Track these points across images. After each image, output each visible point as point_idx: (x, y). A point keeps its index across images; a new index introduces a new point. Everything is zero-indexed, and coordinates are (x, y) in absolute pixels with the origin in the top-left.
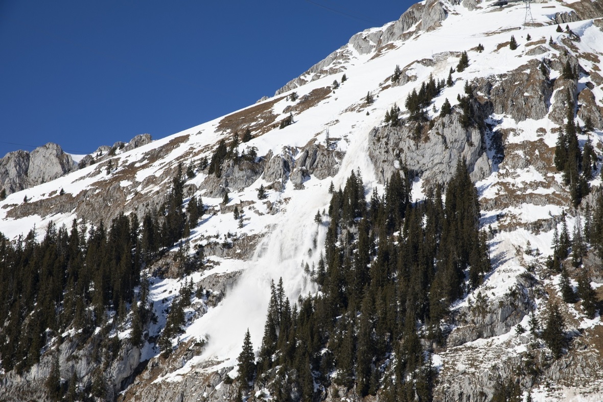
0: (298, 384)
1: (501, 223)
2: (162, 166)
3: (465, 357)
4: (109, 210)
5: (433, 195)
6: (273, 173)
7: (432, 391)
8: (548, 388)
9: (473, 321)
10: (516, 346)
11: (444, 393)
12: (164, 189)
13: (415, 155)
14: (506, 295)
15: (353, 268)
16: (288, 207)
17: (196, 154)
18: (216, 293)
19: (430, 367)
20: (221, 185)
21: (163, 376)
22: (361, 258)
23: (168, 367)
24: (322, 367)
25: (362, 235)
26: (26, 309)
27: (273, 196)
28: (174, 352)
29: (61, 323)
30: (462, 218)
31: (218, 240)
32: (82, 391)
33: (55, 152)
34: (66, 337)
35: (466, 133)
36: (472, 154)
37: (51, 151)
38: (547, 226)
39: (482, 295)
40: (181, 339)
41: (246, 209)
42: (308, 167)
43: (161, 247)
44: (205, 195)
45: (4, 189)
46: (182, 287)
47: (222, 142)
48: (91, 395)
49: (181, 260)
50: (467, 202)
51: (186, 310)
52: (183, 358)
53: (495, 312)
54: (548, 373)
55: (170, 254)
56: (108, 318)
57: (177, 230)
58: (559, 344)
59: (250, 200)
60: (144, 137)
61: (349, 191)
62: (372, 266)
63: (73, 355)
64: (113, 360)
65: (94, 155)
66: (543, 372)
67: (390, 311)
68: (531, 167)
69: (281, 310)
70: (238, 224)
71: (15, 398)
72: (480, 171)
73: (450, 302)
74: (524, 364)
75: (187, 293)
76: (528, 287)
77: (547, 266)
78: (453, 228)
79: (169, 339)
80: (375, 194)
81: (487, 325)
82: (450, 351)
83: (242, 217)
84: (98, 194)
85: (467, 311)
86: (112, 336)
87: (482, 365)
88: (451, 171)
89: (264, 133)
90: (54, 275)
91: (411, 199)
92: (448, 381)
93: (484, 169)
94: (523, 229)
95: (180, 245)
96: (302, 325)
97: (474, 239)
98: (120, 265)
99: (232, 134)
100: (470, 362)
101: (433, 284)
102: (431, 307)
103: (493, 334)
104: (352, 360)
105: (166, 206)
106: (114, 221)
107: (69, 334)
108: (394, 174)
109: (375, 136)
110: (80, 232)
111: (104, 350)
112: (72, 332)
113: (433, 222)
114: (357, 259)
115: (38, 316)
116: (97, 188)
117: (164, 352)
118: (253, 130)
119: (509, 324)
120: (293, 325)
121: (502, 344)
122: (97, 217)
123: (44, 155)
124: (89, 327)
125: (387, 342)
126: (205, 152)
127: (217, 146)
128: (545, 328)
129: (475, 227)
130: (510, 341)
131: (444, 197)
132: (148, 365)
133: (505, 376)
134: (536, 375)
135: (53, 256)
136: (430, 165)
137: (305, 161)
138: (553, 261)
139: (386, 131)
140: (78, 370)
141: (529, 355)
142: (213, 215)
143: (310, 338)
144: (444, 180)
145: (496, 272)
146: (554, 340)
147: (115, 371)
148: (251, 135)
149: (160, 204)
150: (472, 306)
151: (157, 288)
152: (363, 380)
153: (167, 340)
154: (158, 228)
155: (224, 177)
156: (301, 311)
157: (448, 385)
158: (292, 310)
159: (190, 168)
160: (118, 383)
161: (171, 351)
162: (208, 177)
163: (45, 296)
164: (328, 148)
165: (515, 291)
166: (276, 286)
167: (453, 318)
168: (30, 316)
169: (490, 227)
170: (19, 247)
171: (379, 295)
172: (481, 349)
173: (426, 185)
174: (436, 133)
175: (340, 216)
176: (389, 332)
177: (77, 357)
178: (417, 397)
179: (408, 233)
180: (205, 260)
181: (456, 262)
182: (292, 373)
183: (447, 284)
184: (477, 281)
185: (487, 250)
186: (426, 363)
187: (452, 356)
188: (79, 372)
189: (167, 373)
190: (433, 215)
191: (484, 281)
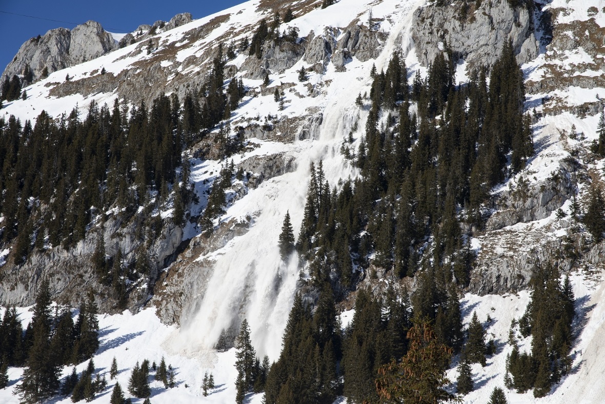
0: (337, 265)
1: (546, 107)
2: (202, 46)
3: (504, 240)
4: (150, 90)
5: (478, 78)
6: (314, 55)
7: (469, 274)
8: (586, 272)
9: (513, 205)
10: (556, 230)
11: (482, 275)
12: (205, 69)
13: (460, 36)
14: (548, 179)
15: (394, 151)
16: (329, 89)
17: (237, 34)
18: (257, 175)
19: (468, 250)
20: (261, 67)
21: (204, 255)
22: (402, 142)
23: (209, 246)
24: (361, 249)
25: (404, 119)
26: (70, 187)
27: (314, 78)
28: (215, 232)
29: (105, 201)
30: (507, 102)
31: (258, 123)
32: (127, 267)
33: (95, 30)
34: (110, 214)
35: (514, 13)
36: (519, 35)
37: (92, 29)
38: (594, 110)
39: (524, 180)
40: (222, 220)
41: (286, 91)
42: (350, 49)
43: (202, 129)
44: (246, 76)
45: (47, 67)
46: (223, 169)
47: (263, 22)
48: (135, 271)
49: (222, 142)
50: (512, 85)
51: (227, 191)
52: (225, 238)
53: (536, 196)
54: (587, 256)
55: (211, 135)
56: (150, 197)
57: (217, 111)
58: (600, 228)
59: (291, 82)
60: (184, 17)
61: (391, 74)
62: (412, 149)
63: (118, 233)
64: (156, 238)
65: (134, 34)
66: (582, 255)
67: (429, 195)
68: (580, 48)
69: (321, 193)
70: (279, 106)
71: (63, 272)
72: (526, 53)
73: (490, 186)
74: (563, 248)
75: (227, 175)
76: (571, 172)
77: (592, 150)
78: (497, 112)
79: (211, 219)
80: (418, 76)
81: (528, 209)
82: (489, 234)
83: (282, 99)
84: (139, 74)
85: (508, 196)
86: (155, 215)
87: (520, 249)
88: (496, 53)
89: (305, 13)
90: (97, 154)
91: (454, 81)
92: (486, 263)
93: (531, 51)
94: (568, 112)
95: (221, 127)
96: (342, 208)
97: (517, 123)
98: (161, 145)
99: (273, 14)
100: (509, 245)
101: (474, 168)
102: (471, 191)
103: (533, 218)
104: (391, 242)
105: (207, 87)
106: (155, 101)
107: (113, 212)
108: (438, 56)
109: (419, 17)
110: (122, 112)
111: (147, 228)
112: (116, 210)
113: (477, 105)
114: (398, 143)
115: (83, 194)
116: (138, 68)
117: (205, 231)
118: (295, 10)
119: (550, 208)
120: (332, 207)
121: (542, 228)
122: (138, 98)
123: (84, 33)
124: (132, 206)
125: (426, 225)
126: (246, 32)
127: (259, 26)
128: (586, 212)
129: (519, 111)
130: (550, 225)
131: (488, 80)
132: (190, 244)
133: (543, 259)
134: (575, 259)
135: (95, 136)
136: (475, 47)
137: (347, 42)
138: (598, 145)
139: (431, 11)
140: (122, 247)
141: (569, 239)
142: (253, 97)
143: (349, 220)
144: (489, 62)
145: (539, 157)
146: (594, 224)
147: (158, 249)
148: (292, 15)
149: (201, 85)
150: (513, 190)
151: (198, 169)
152: (401, 262)
153: (208, 220)
154: (199, 109)
155: (265, 59)
156: (341, 194)
157: (486, 268)
158: (331, 193)
159: (230, 48)
160: (162, 260)
161: (212, 231)
162: (249, 58)
163: (88, 174)
164: (371, 28)
165: (557, 175)
166: (316, 169)
167: (493, 202)
168: (75, 194)
169: (534, 111)
170: (63, 125)
171: (419, 179)
172: (521, 233)
173: (471, 67)
174: (483, 13)
175: (381, 100)
176: (428, 216)
177: (121, 235)
178: (454, 279)
179: (451, 117)
180: (246, 142)
181: (498, 146)
182: (331, 255)
183: (488, 168)
184: (519, 166)
185: (531, 134)
186: (465, 246)
187: (491, 240)
188: (123, 249)
189: (208, 252)
190: (476, 98)
191: (526, 166)
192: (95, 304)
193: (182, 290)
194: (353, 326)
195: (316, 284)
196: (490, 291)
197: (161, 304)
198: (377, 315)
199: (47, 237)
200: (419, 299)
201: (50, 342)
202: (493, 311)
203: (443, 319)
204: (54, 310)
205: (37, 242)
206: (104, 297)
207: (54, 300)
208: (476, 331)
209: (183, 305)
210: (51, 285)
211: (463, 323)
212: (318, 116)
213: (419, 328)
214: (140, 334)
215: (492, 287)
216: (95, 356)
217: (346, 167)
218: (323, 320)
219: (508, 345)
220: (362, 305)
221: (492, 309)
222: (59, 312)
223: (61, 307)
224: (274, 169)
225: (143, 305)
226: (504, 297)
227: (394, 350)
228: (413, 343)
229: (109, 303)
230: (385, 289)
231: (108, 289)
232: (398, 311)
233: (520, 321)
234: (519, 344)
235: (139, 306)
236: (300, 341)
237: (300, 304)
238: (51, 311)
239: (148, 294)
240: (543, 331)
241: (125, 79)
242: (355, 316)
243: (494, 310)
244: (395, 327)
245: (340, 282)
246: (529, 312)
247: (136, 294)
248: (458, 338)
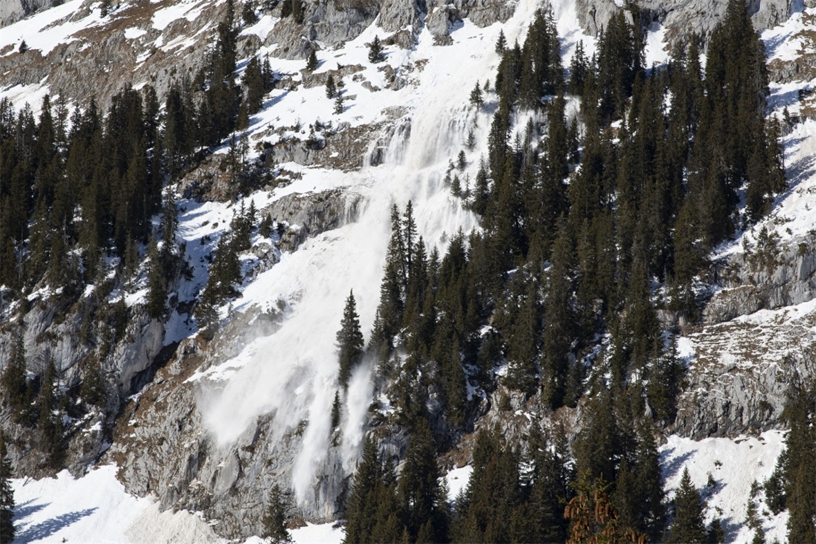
0: (439, 387)
1: (807, 105)
2: (199, 1)
3: (736, 341)
4: (106, 79)
5: (685, 55)
6: (396, 16)
7: (675, 401)
9: (751, 278)
11: (697, 403)
12: (203, 43)
14: (813, 233)
15: (538, 185)
16: (423, 76)
18: (295, 227)
19: (673, 358)
20: (303, 37)
21: (203, 370)
22: (554, 168)
23: (212, 355)
24: (481, 358)
25: (555, 127)
27: (396, 56)
28: (222, 329)
29: (25, 277)
30: (736, 96)
31: (298, 135)
32: (64, 394)
34: (34, 300)
39: (769, 233)
40: (235, 306)
41: (347, 80)
42: (460, 5)
43: (198, 147)
44: (276, 54)
46: (236, 217)
48: (79, 401)
49: (234, 169)
50: (745, 68)
51: (243, 257)
52: (239, 339)
53: (791, 262)
55: (214, 158)
56: (107, 269)
57: (225, 116)
59: (355, 64)
61: (532, 48)
62: (571, 181)
63: (48, 333)
64: (116, 342)
67: (603, 261)
69: (409, 258)
70: (334, 106)
72: (770, 11)
73: (710, 245)
75: (244, 228)
78: (719, 115)
79: (214, 307)
80: (580, 52)
81: (777, 286)
82: (709, 330)
83: (340, 93)
84: (86, 51)
85: (741, 262)
86: (115, 301)
87: (765, 356)
88: (717, 12)
90: (13, 193)
91: (644, 61)
92: (704, 382)
93: (778, 8)
95: (232, 143)
96: (447, 285)
97: (756, 134)
98: (126, 177)
100: (744, 350)
101: (680, 214)
102: (676, 254)
103: (786, 301)
104: (535, 346)
105: (207, 74)
106: (114, 99)
107: (40, 296)
108: (614, 17)
110: (56, 119)
111: (101, 324)
112: (45, 292)
113: (684, 103)
114: (546, 170)
116: (85, 41)
117: (204, 328)
120: (430, 284)
121: (803, 319)
122: (85, 92)
124: (74, 284)
125: (598, 315)
129: (759, 112)
131: (703, 59)
132: (178, 352)
133: (806, 374)
135: (9, 161)
136: (679, 1)
140: (57, 357)
142: (289, 91)
143: (461, 307)
144: (705, 27)
145: (795, 193)
147: (121, 361)
149: (196, 70)
150: (750, 253)
151: (191, 217)
152: (553, 381)
153: (210, 308)
154: (192, 112)
155: (309, 23)
156: (446, 260)
157: (704, 390)
158: (428, 258)
159: (248, 6)
160: (127, 381)
161: (217, 327)
162: (281, 22)
166: (400, 216)
167: (715, 271)
169: (786, 113)
171: (585, 232)
172: (765, 327)
173: (672, 36)
175: (516, 93)
176: (601, 298)
177: (55, 336)
178: (648, 410)
179: (638, 124)
180: (276, 170)
181: (722, 174)
182: (429, 369)
183: (706, 213)
184: (760, 209)
185: (780, 152)
186: (667, 352)
187: (712, 341)
188: (58, 361)
189: (210, 365)
190: (683, 90)
191: (772, 209)
192: (6, 460)
193: (164, 433)
194: (468, 495)
195: (403, 420)
196: (713, 432)
197: (125, 460)
198: (511, 475)
200: (586, 447)
202: (718, 466)
203: (628, 483)
206: (24, 448)
208: (689, 503)
209: (164, 461)
211: (665, 490)
212: (403, 123)
213: (587, 499)
214: (89, 513)
215: (717, 424)
217: (455, 212)
218: (416, 486)
219: (745, 528)
220: (484, 458)
221: (716, 464)
224: (327, 216)
225: (93, 462)
226: (737, 442)
228: (576, 527)
229: (33, 459)
230: (526, 429)
231: (31, 433)
232: (549, 468)
233: (767, 485)
234: (766, 525)
235: (86, 462)
236: (375, 524)
237: (375, 456)
239: (102, 441)
240: (808, 503)
241: (62, 60)
242: (472, 477)
243: (720, 465)
244: (543, 497)
245: (445, 417)
246: (782, 469)
247: (81, 442)
248: (656, 517)
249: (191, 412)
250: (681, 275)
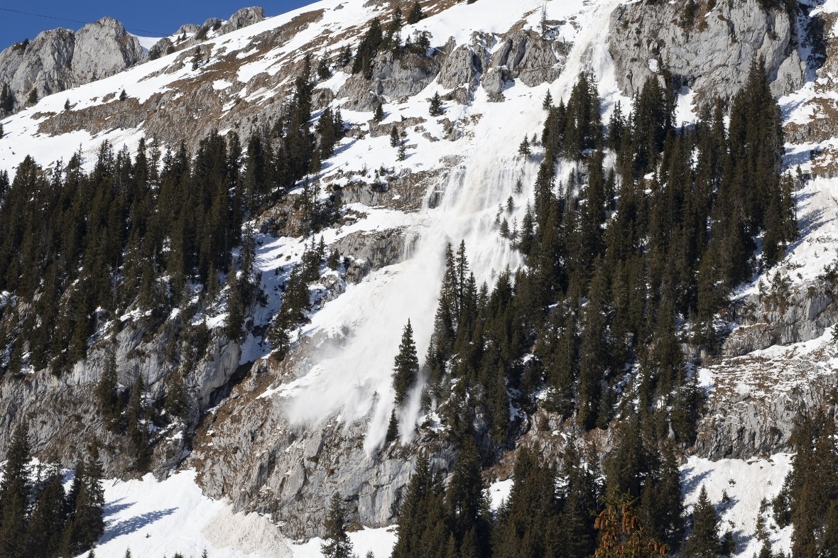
0: (485, 408)
1: (817, 164)
3: (751, 373)
4: (195, 125)
5: (711, 116)
6: (455, 75)
7: (695, 425)
9: (765, 317)
10: (832, 358)
11: (715, 428)
12: (282, 94)
13: (683, 50)
14: (820, 277)
15: (578, 228)
17: (334, 41)
18: (360, 261)
19: (694, 387)
20: (371, 92)
21: (274, 388)
22: (592, 214)
23: (282, 374)
24: (522, 383)
25: (594, 177)
26: (66, 275)
27: (453, 111)
28: (292, 351)
29: (119, 300)
30: (755, 155)
31: (364, 179)
32: (151, 405)
33: (113, 32)
34: (126, 321)
35: (766, 18)
36: (775, 51)
37: (108, 30)
39: (782, 277)
40: (304, 331)
41: (410, 130)
42: (512, 67)
43: (274, 187)
44: (346, 106)
45: (35, 89)
46: (307, 251)
47: (375, 22)
48: (163, 412)
49: (306, 208)
50: (764, 129)
51: (312, 287)
52: (307, 361)
53: (801, 303)
55: (289, 198)
56: (191, 294)
57: (300, 161)
59: (417, 116)
60: (251, 13)
61: (575, 106)
62: (608, 226)
63: (138, 350)
64: (198, 360)
65: (173, 39)
67: (634, 298)
69: (461, 291)
70: (398, 154)
71: (50, 410)
72: (786, 80)
73: (730, 287)
75: (314, 261)
78: (740, 170)
79: (285, 331)
80: (617, 112)
81: (788, 324)
82: (727, 363)
83: (403, 142)
84: (178, 100)
85: (756, 302)
86: (197, 323)
87: (776, 387)
88: (739, 79)
89: (442, 10)
90: (110, 225)
91: (674, 121)
92: (722, 409)
93: (794, 77)
95: (305, 185)
96: (494, 316)
97: (772, 188)
98: (210, 213)
99: (391, 11)
100: (758, 381)
101: (704, 258)
102: (699, 294)
103: (796, 338)
104: (572, 373)
105: (284, 122)
106: (202, 143)
107: (132, 317)
108: (648, 81)
109: (619, 19)
110: (150, 159)
111: (184, 344)
112: (136, 314)
113: (709, 159)
114: (585, 215)
115: (85, 287)
116: (177, 91)
117: (276, 350)
118: (425, 4)
119: (823, 323)
120: (480, 316)
121: (810, 355)
123: (96, 36)
124: (161, 308)
125: (629, 347)
126: (348, 37)
127: (368, 29)
129: (775, 169)
130: (823, 350)
131: (727, 120)
132: (252, 370)
133: (811, 404)
135: (107, 196)
136: (707, 68)
139: (639, 11)
140: (145, 373)
142: (357, 139)
143: (506, 337)
144: (729, 92)
145: (805, 242)
147: (201, 377)
148: (421, 13)
149: (275, 119)
150: (765, 294)
151: (267, 250)
152: (587, 405)
153: (282, 332)
154: (270, 156)
155: (377, 79)
156: (494, 294)
157: (722, 416)
158: (478, 292)
159: (323, 63)
160: (206, 396)
161: (287, 349)
162: (352, 78)
163: (95, 256)
164: (544, 36)
165: (834, 271)
166: (454, 254)
167: (734, 312)
168: (73, 287)
170: (57, 179)
171: (619, 273)
172: (777, 361)
173: (700, 99)
174: (719, 17)
175: (560, 146)
176: (631, 332)
177: (143, 354)
178: (671, 433)
179: (668, 176)
180: (344, 209)
181: (742, 223)
182: (477, 391)
183: (727, 258)
184: (774, 255)
185: (793, 205)
186: (689, 381)
187: (729, 372)
188: (146, 376)
189: (280, 382)
190: (708, 147)
191: (785, 255)
192: (98, 463)
193: (238, 443)
194: (509, 506)
195: (452, 437)
196: (728, 453)
197: (203, 466)
198: (548, 489)
199: (26, 355)
200: (615, 465)
201: (27, 522)
202: (732, 485)
203: (652, 498)
204: (36, 471)
205: (11, 362)
206: (114, 453)
207: (36, 454)
208: (705, 517)
209: (238, 467)
210: (31, 432)
211: (684, 505)
213: (616, 512)
214: (170, 512)
215: (732, 446)
216: (98, 546)
218: (462, 496)
219: (754, 540)
220: (524, 473)
221: (730, 483)
222: (43, 474)
223: (46, 467)
224: (388, 252)
225: (175, 467)
226: (750, 463)
227: (574, 546)
228: (605, 537)
229: (121, 463)
230: (562, 448)
231: (121, 440)
232: (581, 483)
233: (774, 502)
234: (771, 538)
235: (168, 467)
236: (425, 529)
237: (426, 469)
238: (30, 472)
239: (183, 448)
240: (810, 518)
242: (512, 490)
243: (734, 483)
244: (576, 510)
245: (490, 436)
246: (788, 487)
247: (165, 449)
248: (676, 528)
249: (262, 425)
250: (704, 313)
